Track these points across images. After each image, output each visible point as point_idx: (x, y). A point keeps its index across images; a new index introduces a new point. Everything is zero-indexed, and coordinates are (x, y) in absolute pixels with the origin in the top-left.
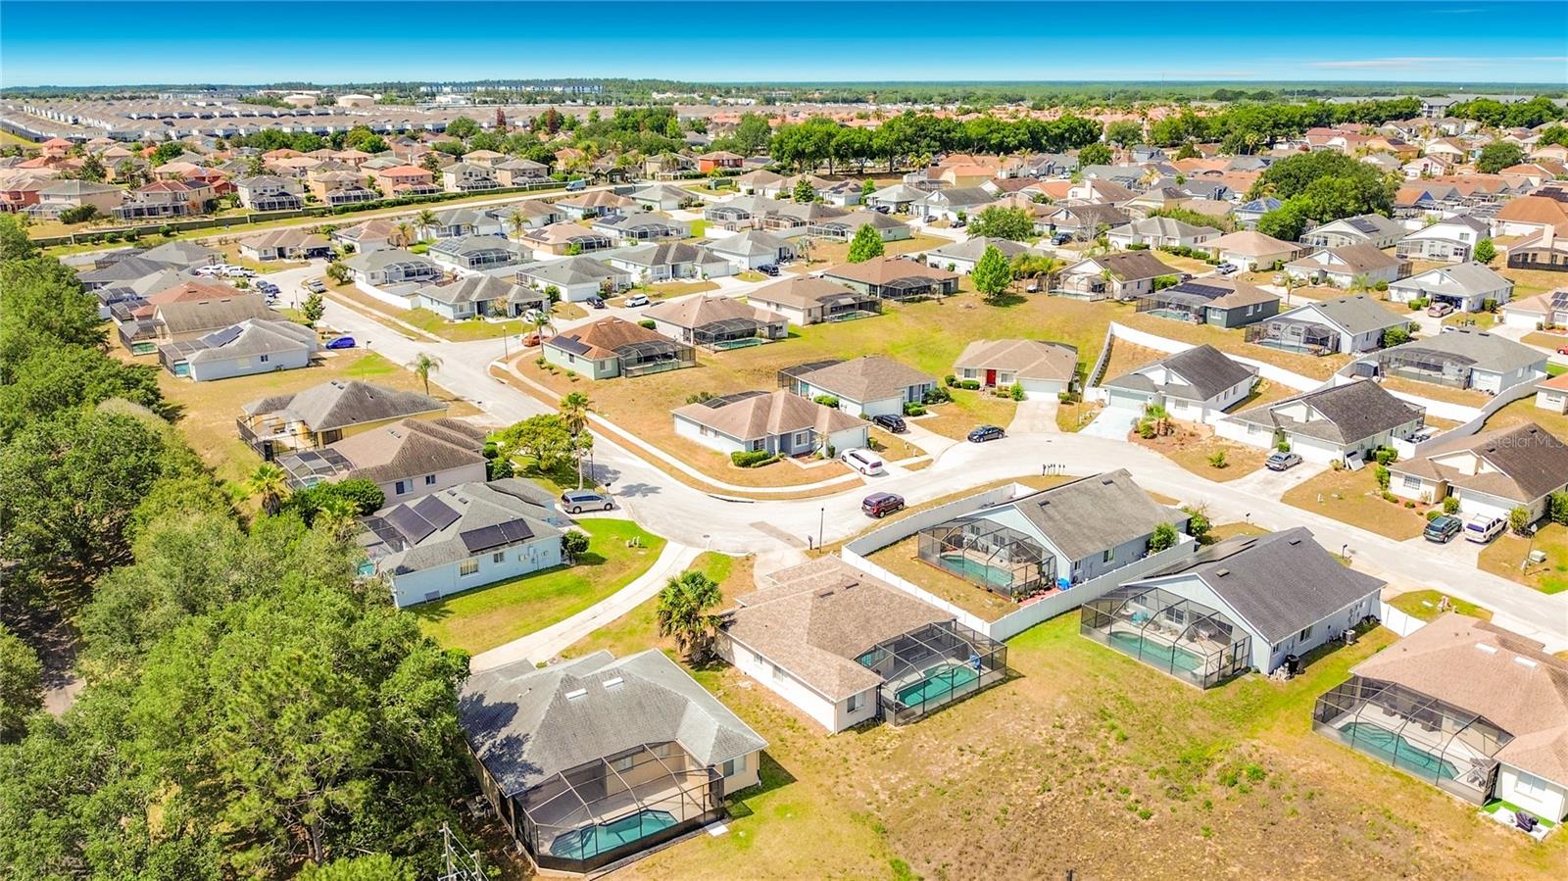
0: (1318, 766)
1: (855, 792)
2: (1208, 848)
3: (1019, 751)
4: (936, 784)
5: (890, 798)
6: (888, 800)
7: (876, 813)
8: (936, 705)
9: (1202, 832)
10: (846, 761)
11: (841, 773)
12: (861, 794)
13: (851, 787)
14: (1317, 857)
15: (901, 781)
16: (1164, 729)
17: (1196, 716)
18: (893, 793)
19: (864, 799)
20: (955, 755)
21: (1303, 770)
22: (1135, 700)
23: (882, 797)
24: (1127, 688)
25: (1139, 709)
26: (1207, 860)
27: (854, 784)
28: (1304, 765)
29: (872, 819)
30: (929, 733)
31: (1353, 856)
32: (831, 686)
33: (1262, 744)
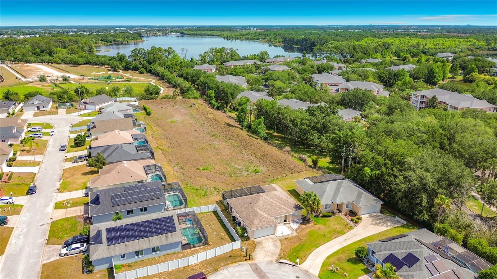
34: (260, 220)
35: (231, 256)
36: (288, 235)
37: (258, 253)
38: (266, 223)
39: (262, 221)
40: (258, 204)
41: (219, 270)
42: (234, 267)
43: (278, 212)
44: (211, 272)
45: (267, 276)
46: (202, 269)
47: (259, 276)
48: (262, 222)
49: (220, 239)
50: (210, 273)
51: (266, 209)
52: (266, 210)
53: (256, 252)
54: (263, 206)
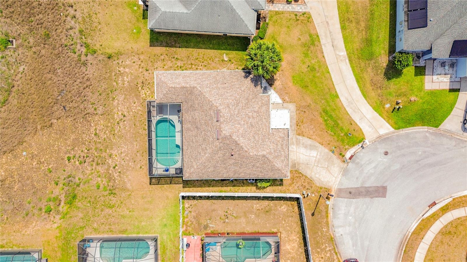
0: (29, 231)
1: (130, 61)
2: (46, 165)
3: (113, 139)
4: (116, 93)
5: (119, 71)
6: (120, 70)
7: (117, 61)
8: (153, 129)
9: (51, 170)
10: (147, 70)
11: (142, 64)
12: (128, 62)
13: (134, 62)
14: (15, 190)
15: (123, 81)
16: (89, 205)
17: (81, 220)
18: (121, 74)
19: (125, 62)
20: (124, 112)
21: (34, 224)
22: (108, 211)
23: (122, 69)
24: (114, 214)
25: (103, 207)
26: (43, 160)
27: (134, 64)
28: (35, 227)
29: (116, 58)
30: (140, 113)
31: (4, 198)
32: (164, 76)
33: (53, 226)
34: (276, 157)
35: (313, 214)
36: (291, 118)
37: (317, 176)
38: (283, 149)
39: (279, 154)
40: (244, 147)
41: (333, 236)
42: (334, 217)
43: (264, 120)
44: (334, 246)
45: (369, 187)
46: (323, 256)
47: (365, 196)
48: (281, 156)
49: (268, 213)
50: (335, 249)
51: (254, 138)
52: (257, 137)
53: (315, 179)
54: (249, 140)
